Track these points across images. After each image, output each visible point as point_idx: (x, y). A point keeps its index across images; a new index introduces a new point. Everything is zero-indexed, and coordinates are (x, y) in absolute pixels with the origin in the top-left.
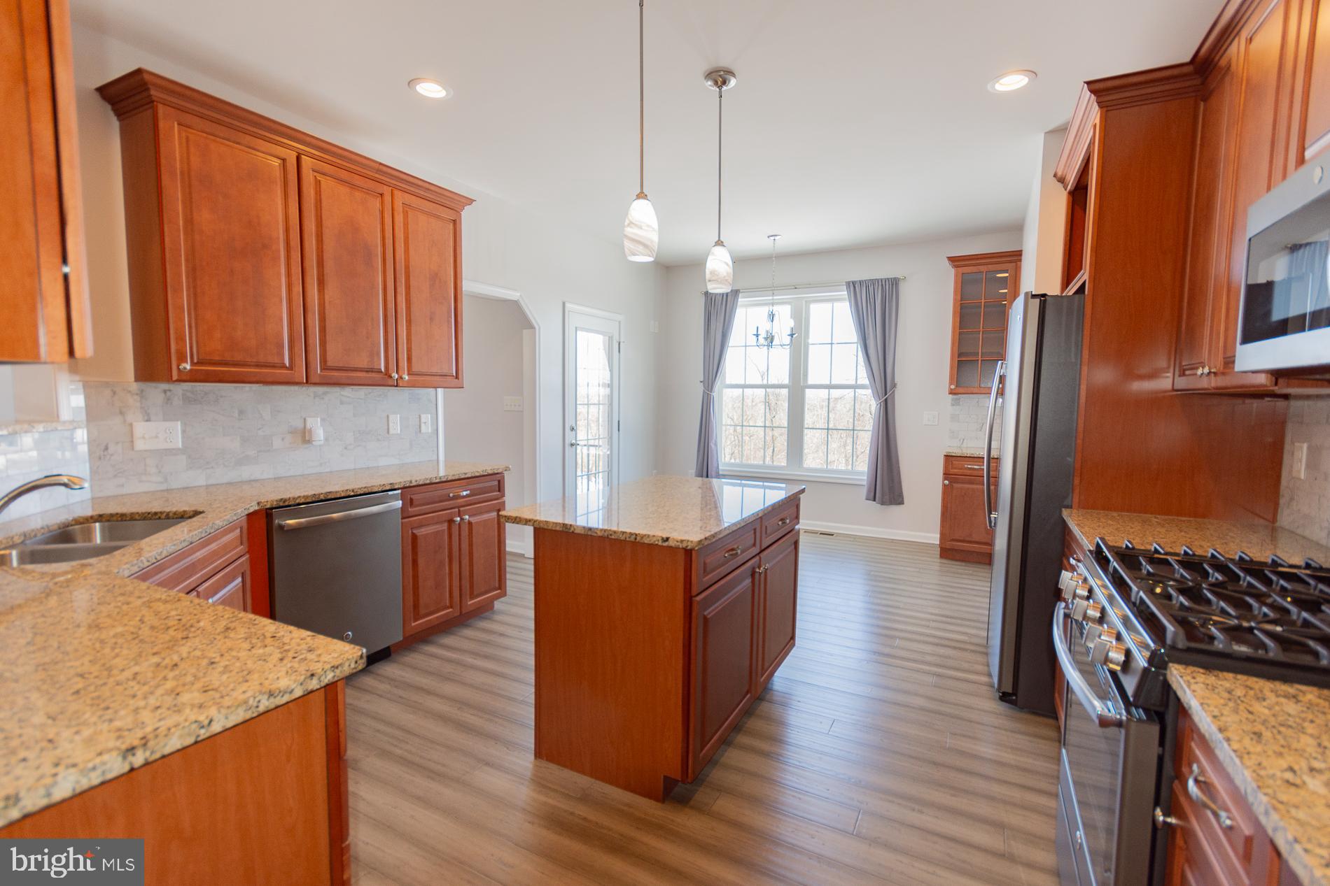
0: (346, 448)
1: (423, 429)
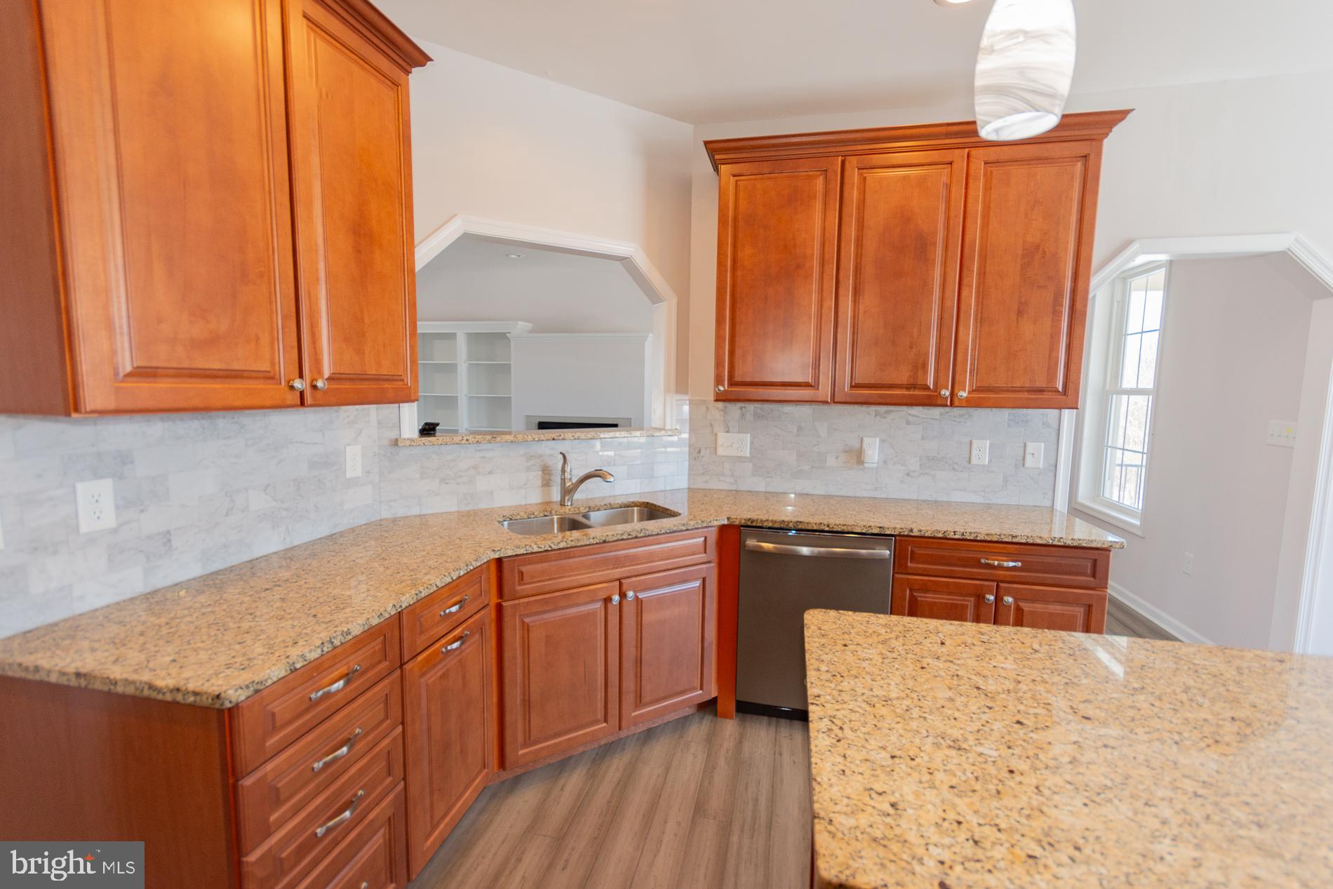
0: (908, 475)
1: (1029, 462)
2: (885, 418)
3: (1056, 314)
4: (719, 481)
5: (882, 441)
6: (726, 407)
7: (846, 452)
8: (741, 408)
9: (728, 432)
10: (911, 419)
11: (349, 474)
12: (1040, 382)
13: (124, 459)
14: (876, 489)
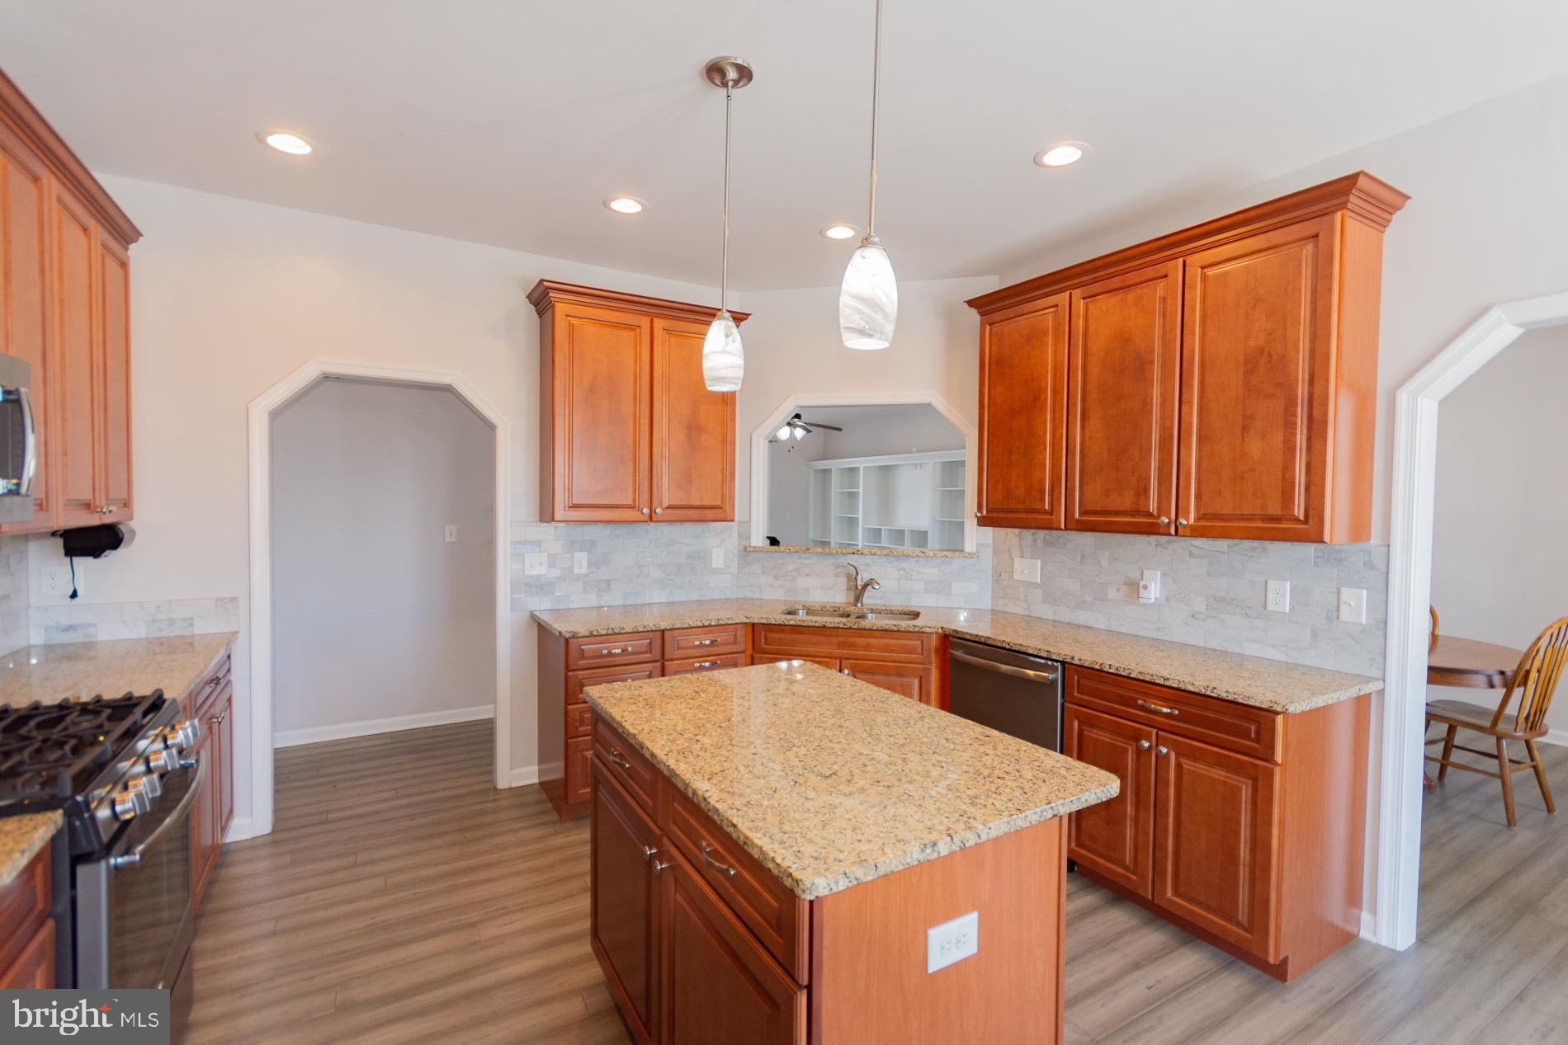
0: (1192, 616)
1: (1346, 614)
2: (1167, 548)
3: (1290, 426)
4: (1016, 605)
5: (1164, 575)
6: (1021, 533)
7: (1126, 584)
8: (1033, 534)
9: (1022, 557)
10: (1195, 551)
11: (714, 565)
12: (1274, 509)
13: (593, 544)
14: (1158, 629)
